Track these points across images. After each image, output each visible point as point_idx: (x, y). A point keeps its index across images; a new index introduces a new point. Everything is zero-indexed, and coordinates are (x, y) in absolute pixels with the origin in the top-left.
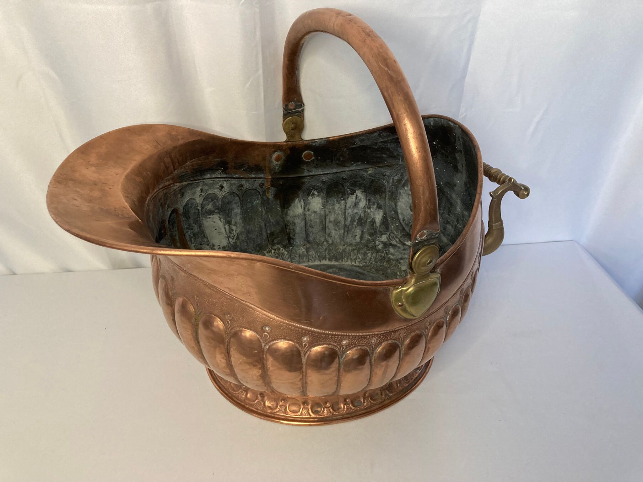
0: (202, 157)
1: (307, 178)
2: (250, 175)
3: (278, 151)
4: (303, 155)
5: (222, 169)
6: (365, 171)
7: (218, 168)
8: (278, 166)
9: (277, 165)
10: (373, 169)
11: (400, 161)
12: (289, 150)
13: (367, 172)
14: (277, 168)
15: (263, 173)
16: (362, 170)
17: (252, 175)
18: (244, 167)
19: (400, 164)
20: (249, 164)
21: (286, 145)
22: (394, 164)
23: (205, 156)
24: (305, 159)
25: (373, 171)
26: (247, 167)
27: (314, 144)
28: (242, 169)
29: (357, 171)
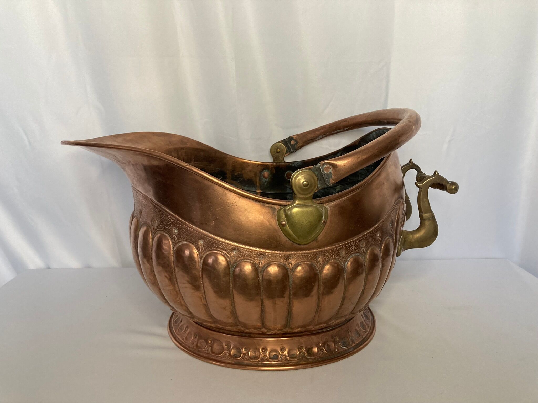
0: (205, 163)
1: (289, 194)
2: (244, 187)
3: (266, 170)
4: (286, 175)
5: (222, 177)
6: (333, 189)
7: (218, 176)
8: (266, 183)
9: (266, 181)
10: (340, 187)
11: (359, 177)
12: (274, 170)
13: (336, 190)
14: (266, 184)
15: (254, 187)
16: (332, 188)
17: (246, 187)
18: (240, 180)
19: (359, 180)
20: (243, 177)
21: (272, 165)
22: (355, 180)
23: (207, 163)
24: (287, 178)
25: (340, 189)
26: (242, 180)
27: (293, 165)
28: (238, 181)
29: (328, 189)
